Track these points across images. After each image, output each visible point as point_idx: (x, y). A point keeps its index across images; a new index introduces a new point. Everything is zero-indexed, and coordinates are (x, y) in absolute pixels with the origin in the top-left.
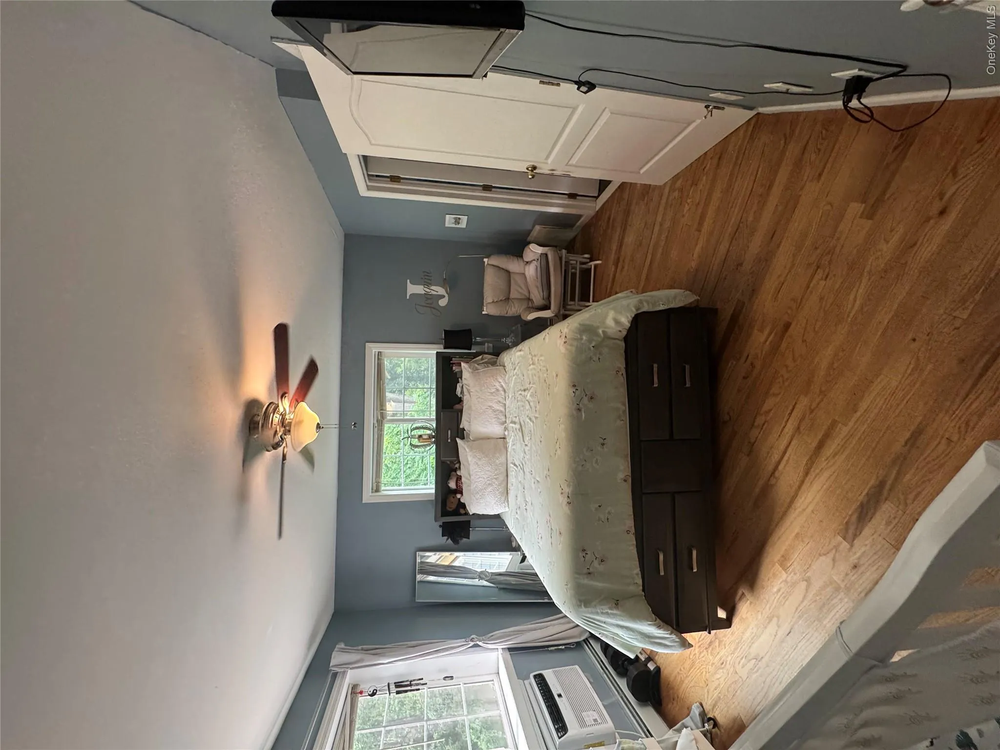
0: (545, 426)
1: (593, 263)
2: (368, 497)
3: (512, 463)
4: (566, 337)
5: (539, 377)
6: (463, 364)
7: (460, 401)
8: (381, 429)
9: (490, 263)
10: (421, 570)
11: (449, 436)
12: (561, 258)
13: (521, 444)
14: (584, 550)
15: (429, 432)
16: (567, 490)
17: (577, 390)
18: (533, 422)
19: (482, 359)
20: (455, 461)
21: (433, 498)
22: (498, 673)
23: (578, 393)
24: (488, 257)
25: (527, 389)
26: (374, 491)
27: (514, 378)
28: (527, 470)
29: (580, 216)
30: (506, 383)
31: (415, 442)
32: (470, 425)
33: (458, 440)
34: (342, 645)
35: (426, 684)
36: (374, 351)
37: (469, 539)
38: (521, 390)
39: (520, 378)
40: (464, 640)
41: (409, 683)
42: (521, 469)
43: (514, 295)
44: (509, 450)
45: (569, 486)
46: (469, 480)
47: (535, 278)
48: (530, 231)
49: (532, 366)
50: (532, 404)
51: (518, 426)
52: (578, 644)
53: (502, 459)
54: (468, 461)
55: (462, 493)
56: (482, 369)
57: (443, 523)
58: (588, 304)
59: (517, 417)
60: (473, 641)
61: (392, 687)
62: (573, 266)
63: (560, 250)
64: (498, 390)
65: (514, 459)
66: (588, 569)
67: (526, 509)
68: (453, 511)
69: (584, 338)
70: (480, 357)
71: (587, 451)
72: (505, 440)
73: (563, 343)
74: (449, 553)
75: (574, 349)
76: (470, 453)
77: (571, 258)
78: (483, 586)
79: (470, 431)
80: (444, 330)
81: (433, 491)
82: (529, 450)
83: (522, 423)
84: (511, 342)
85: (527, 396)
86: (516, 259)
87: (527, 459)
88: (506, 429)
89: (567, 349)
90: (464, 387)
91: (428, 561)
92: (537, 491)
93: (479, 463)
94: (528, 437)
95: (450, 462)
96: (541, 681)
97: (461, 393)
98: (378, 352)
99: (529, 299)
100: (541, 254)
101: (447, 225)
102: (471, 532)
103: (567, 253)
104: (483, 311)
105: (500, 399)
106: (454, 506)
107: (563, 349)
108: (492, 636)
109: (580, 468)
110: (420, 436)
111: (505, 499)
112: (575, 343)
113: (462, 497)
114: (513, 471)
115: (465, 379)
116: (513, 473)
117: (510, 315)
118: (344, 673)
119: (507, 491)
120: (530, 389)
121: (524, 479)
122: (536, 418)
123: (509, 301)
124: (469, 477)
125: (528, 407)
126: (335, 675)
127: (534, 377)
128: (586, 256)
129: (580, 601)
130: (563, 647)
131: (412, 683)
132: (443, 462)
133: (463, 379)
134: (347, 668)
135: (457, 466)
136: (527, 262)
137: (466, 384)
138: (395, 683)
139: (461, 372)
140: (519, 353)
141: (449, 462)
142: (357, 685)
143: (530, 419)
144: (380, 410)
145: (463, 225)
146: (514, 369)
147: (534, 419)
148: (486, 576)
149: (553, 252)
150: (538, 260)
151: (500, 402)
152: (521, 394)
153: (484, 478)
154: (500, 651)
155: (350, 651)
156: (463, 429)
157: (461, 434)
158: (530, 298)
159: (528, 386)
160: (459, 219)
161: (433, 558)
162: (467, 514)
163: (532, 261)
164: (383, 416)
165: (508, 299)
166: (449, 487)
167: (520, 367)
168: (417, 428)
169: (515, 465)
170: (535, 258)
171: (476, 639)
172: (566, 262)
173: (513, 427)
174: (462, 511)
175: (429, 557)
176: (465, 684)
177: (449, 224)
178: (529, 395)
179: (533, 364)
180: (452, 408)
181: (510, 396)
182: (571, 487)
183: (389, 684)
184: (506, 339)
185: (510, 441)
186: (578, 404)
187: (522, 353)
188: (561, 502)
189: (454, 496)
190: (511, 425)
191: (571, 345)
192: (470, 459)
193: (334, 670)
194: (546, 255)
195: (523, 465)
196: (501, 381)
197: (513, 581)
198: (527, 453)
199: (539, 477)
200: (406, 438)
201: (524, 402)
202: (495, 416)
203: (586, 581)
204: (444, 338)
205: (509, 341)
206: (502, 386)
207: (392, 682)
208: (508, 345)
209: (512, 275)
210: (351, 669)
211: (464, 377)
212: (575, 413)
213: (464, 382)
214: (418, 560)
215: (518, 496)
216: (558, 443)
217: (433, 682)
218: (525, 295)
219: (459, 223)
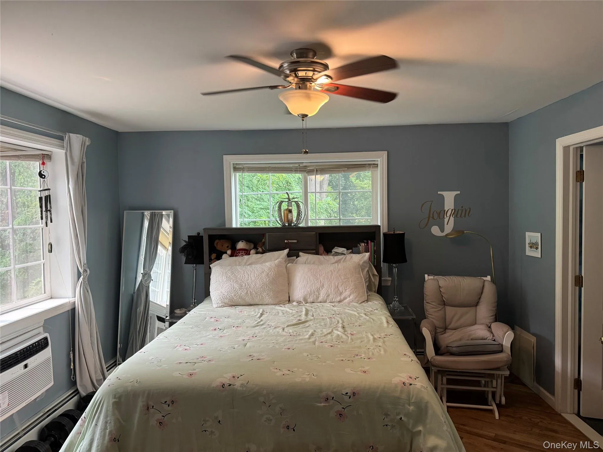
0: (305, 354)
1: (494, 407)
2: (229, 160)
3: (263, 311)
4: (411, 385)
5: (360, 347)
6: (367, 254)
7: (328, 251)
8: (298, 171)
9: (486, 284)
10: (155, 215)
11: (290, 241)
12: (498, 369)
13: (284, 323)
14: (173, 402)
15: (294, 219)
16: (238, 384)
17: (350, 398)
18: (309, 338)
19: (374, 275)
20: (266, 248)
21: (227, 226)
22: (51, 298)
23: (346, 398)
24: (493, 280)
25: (345, 331)
26: (235, 166)
27: (356, 314)
28: (257, 330)
29: (553, 393)
30: (349, 303)
31: (284, 206)
32: (303, 264)
33: (286, 251)
34: (87, 143)
35: (47, 226)
36: (379, 160)
37: (185, 264)
38: (343, 322)
39: (356, 321)
40: (86, 262)
41: (49, 209)
42: (258, 323)
43: (450, 310)
44: (277, 307)
45: (242, 385)
46: (246, 263)
47: (471, 337)
48: (528, 330)
49: (371, 338)
50: (329, 337)
51: (303, 318)
52: (74, 383)
53: (267, 300)
54: (265, 262)
55: (232, 255)
56: (363, 275)
57: (202, 237)
58: (444, 399)
59: (312, 318)
60: (84, 271)
61: (46, 193)
62: (490, 383)
63: (508, 367)
64: (341, 294)
65: (268, 313)
66: (153, 407)
67: (215, 330)
68: (215, 246)
69: (412, 408)
70: (376, 273)
71: (281, 408)
72: (288, 302)
73: (404, 380)
74: (171, 242)
75: (397, 394)
76: (273, 265)
77: (499, 381)
78: (136, 278)
79: (296, 263)
80: (405, 233)
81: (234, 226)
82: (278, 332)
83: (307, 324)
84: (394, 306)
85: (337, 330)
86: (492, 314)
87: (269, 331)
88: (299, 303)
89: (396, 386)
90: (342, 256)
91: (164, 220)
92: (236, 344)
93: (264, 275)
94: (293, 332)
95: (264, 243)
96: (41, 345)
97: (336, 252)
98: (377, 164)
99: (445, 329)
100: (502, 345)
101: (527, 234)
102: (193, 265)
103: (505, 377)
104: (428, 276)
105: (331, 296)
106: (219, 247)
107: (396, 380)
108: (88, 291)
109: (262, 399)
110: (290, 211)
111: (225, 304)
112: (404, 396)
113: (228, 256)
114: (255, 313)
115: (352, 257)
116: (253, 313)
117: (425, 305)
118: (62, 147)
119: (234, 306)
120: (346, 335)
121: (247, 327)
122: (314, 343)
123: (442, 305)
124: (248, 263)
125: (325, 331)
126: (61, 139)
127: (359, 341)
128: (503, 399)
129: (120, 398)
130: (72, 367)
131: (49, 212)
132: (263, 235)
133: (351, 255)
134: (67, 150)
135: (260, 250)
136: (490, 327)
137: (345, 259)
138: (50, 195)
139: (359, 253)
140: (384, 321)
141: (263, 240)
142: (50, 159)
143: (312, 335)
144: (316, 169)
145: (529, 252)
146: (365, 314)
147: (312, 340)
148: (146, 281)
149: (506, 359)
150: (494, 340)
151: (328, 296)
152: (338, 322)
153: (247, 280)
154: (72, 300)
155: (82, 151)
156: (298, 256)
157: (293, 254)
158: (447, 331)
159: (349, 332)
160: (537, 248)
161: (167, 225)
162: (211, 261)
163: (492, 333)
164: (310, 172)
165: (444, 304)
166: (239, 241)
167: (368, 321)
168: (298, 206)
169: (262, 315)
170: (496, 337)
171: (85, 275)
172: (493, 374)
173: (302, 312)
174: (214, 256)
175: (168, 222)
176: (43, 264)
177: (529, 236)
178: (339, 333)
179: (374, 339)
180: (320, 243)
181: (335, 308)
182: (241, 388)
183: (49, 189)
184: (397, 301)
185: (286, 308)
186: (333, 398)
187: (385, 324)
188: (225, 375)
189: (229, 247)
190: (304, 310)
191: (402, 391)
192: (268, 264)
193: (65, 137)
194: (502, 351)
195: (263, 325)
196: (351, 297)
197: (139, 309)
198: (275, 330)
199: (250, 347)
200: (289, 196)
201: (329, 327)
202: (312, 291)
203: (140, 404)
204: (396, 232)
205: (395, 303)
206: (345, 298)
207: (51, 193)
208: (391, 304)
209: (473, 309)
210: (66, 154)
211: (354, 256)
212: (324, 394)
213: (349, 256)
214: (164, 213)
215: (230, 320)
216: (288, 372)
217: (48, 233)
218: (449, 325)
219: (531, 247)
